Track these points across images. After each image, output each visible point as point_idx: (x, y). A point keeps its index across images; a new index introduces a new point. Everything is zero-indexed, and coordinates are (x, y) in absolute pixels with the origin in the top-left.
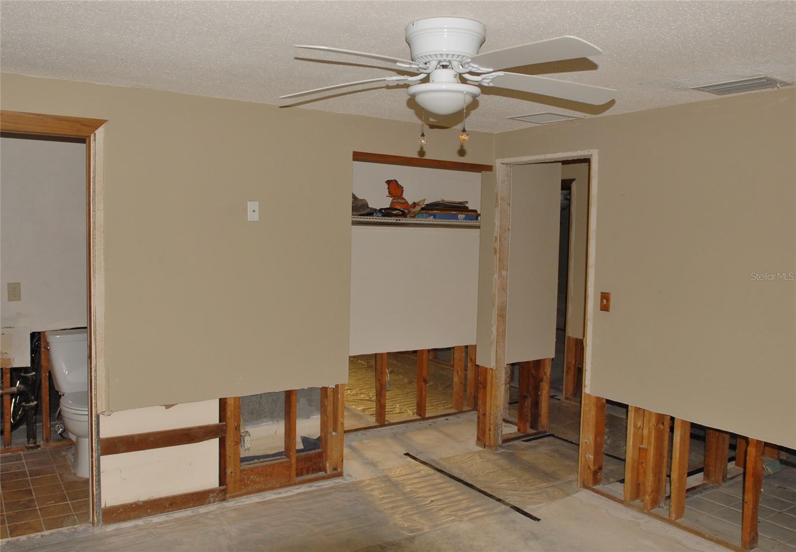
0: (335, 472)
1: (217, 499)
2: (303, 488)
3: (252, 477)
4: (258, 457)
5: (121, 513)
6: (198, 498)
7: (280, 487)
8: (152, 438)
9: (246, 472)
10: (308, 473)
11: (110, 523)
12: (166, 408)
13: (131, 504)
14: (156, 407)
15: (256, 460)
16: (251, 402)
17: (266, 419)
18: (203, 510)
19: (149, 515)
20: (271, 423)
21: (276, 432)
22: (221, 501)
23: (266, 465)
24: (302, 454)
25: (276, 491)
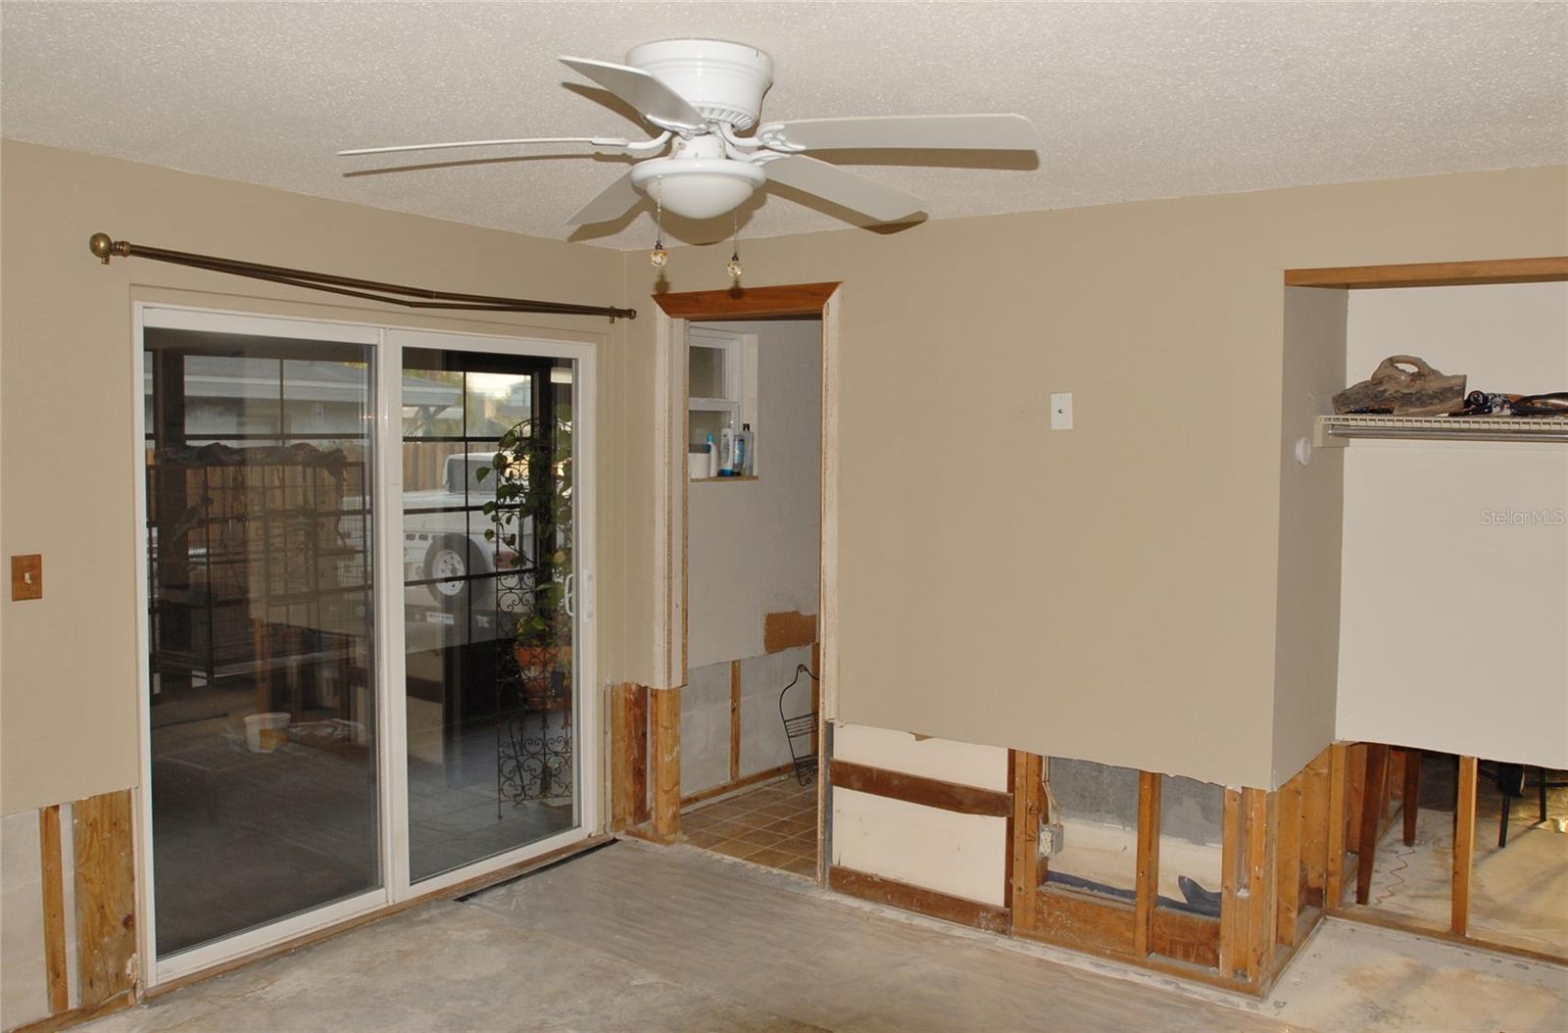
0: (1239, 980)
1: (992, 926)
2: (1154, 981)
3: (1058, 913)
4: (1092, 886)
5: (853, 883)
6: (963, 910)
7: (1111, 957)
8: (896, 782)
9: (1045, 899)
10: (1186, 956)
11: (838, 892)
12: (917, 740)
13: (867, 876)
14: (901, 732)
15: (1085, 888)
16: (1080, 774)
17: (1109, 816)
18: (959, 931)
19: (889, 903)
20: (1121, 827)
21: (1125, 848)
22: (999, 932)
23: (1085, 902)
24: (1178, 912)
25: (1102, 961)
